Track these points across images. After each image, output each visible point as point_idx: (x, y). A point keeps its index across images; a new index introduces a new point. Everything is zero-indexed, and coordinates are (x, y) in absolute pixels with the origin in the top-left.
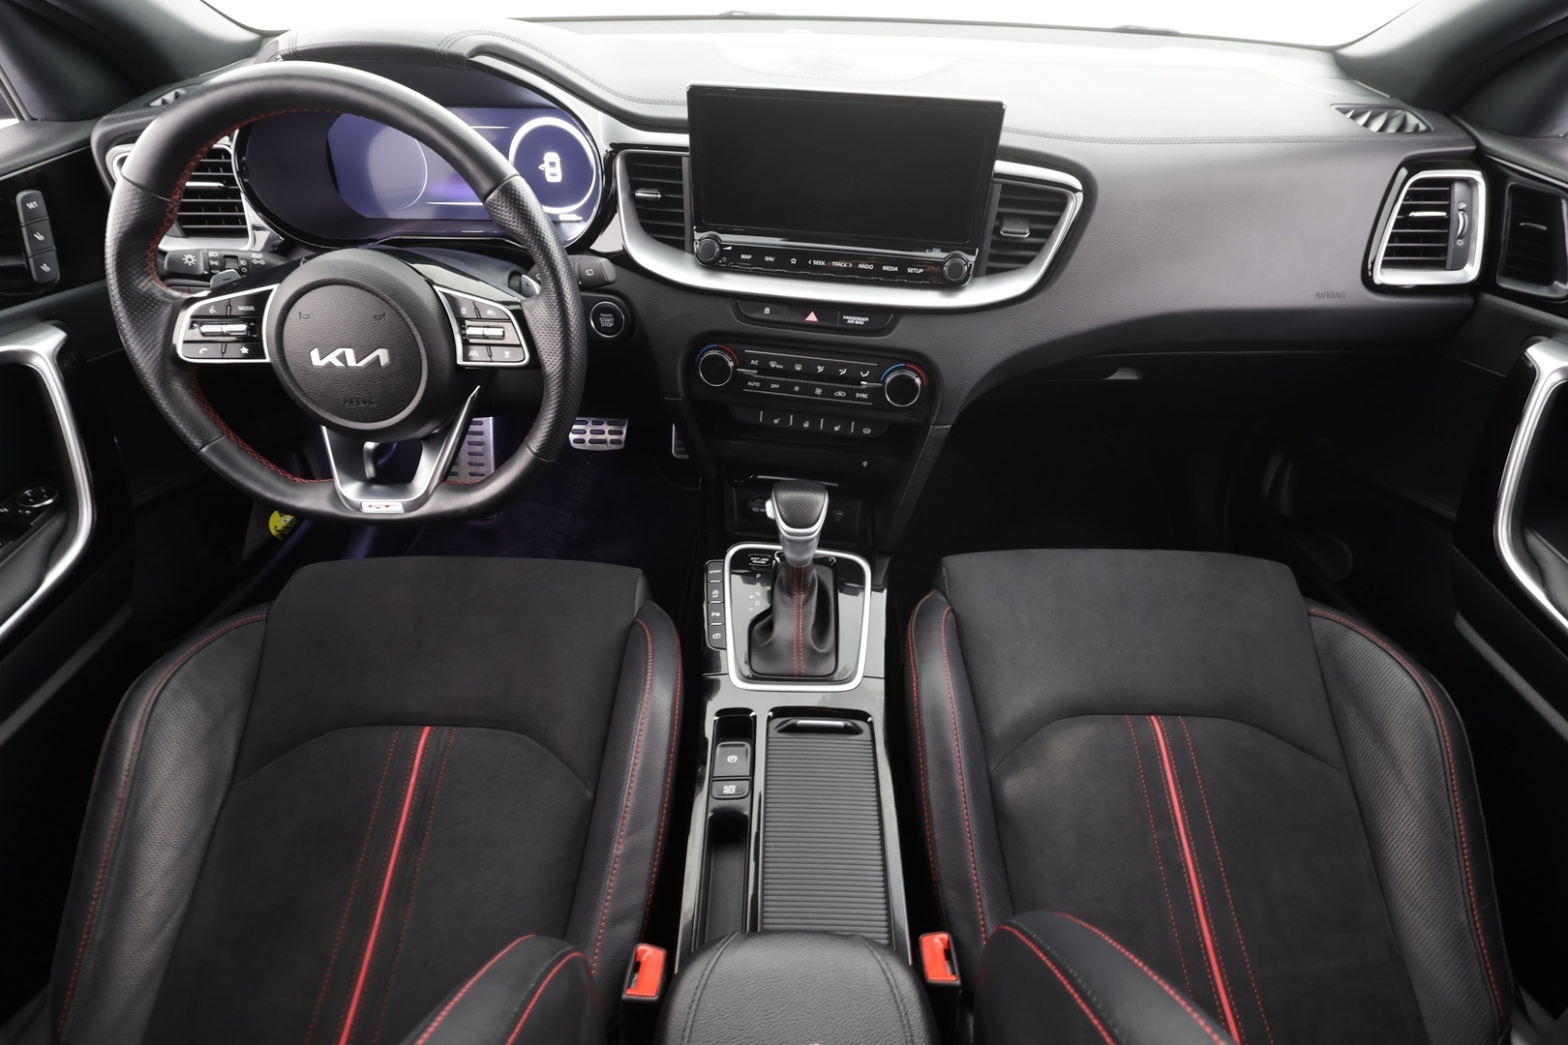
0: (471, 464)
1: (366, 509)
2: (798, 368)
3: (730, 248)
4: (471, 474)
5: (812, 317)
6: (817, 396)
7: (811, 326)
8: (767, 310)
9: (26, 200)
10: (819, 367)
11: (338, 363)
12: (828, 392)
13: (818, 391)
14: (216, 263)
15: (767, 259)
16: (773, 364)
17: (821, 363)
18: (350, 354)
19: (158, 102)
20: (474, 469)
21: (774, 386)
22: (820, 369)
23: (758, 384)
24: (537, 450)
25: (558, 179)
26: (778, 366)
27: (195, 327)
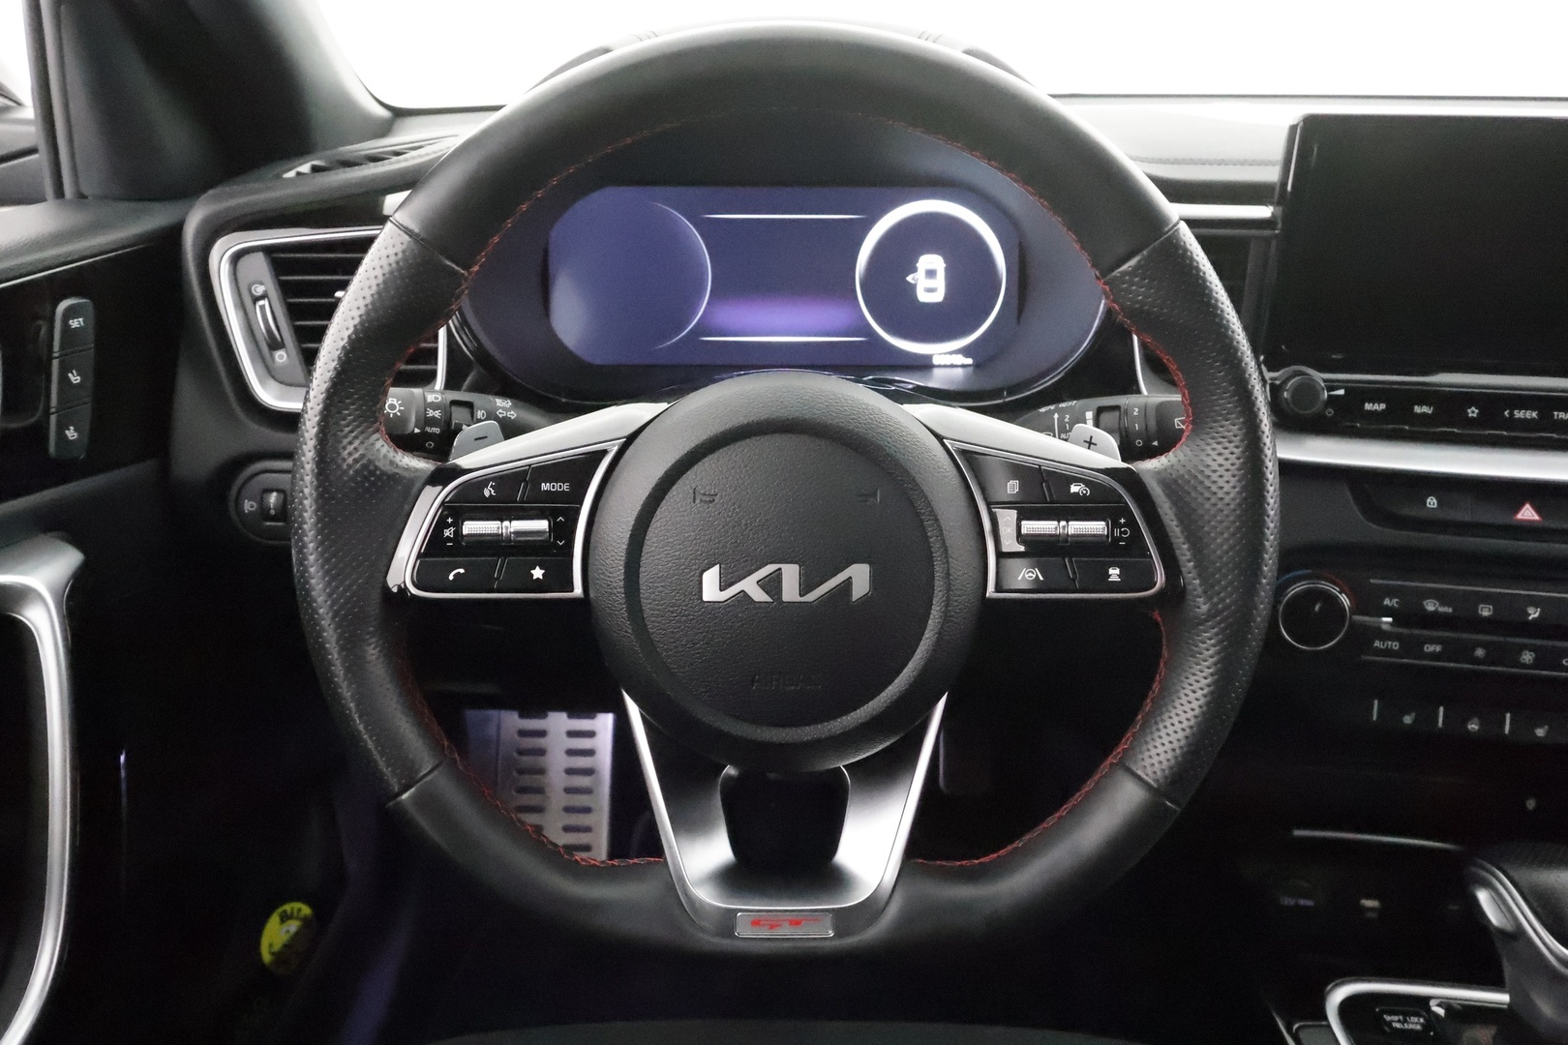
0: (568, 810)
1: (744, 930)
2: (1486, 611)
3: (1341, 392)
4: (567, 829)
5: (1528, 513)
6: (1524, 666)
7: (1527, 530)
8: (1431, 502)
9: (71, 313)
10: (1531, 610)
11: (759, 595)
12: (1549, 658)
13: (1527, 657)
14: (437, 414)
15: (1417, 409)
16: (1431, 606)
17: (1535, 602)
18: (791, 574)
19: (291, 174)
20: (574, 820)
21: (1429, 648)
22: (1534, 614)
23: (1395, 645)
24: (1157, 781)
25: (938, 297)
26: (1442, 609)
27: (448, 526)
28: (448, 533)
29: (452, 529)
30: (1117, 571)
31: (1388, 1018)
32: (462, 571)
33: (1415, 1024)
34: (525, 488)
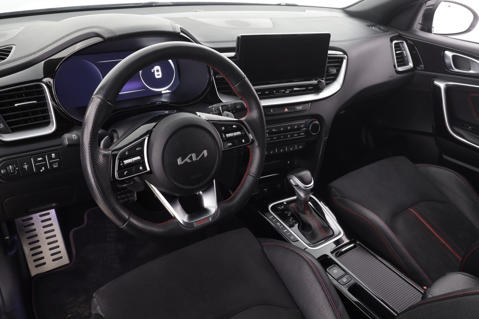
1: (195, 225)
2: (282, 129)
5: (286, 110)
6: (289, 138)
7: (287, 113)
8: (272, 111)
11: (189, 161)
12: (292, 136)
13: (289, 136)
15: (266, 92)
17: (289, 126)
18: (194, 155)
21: (275, 138)
22: (289, 128)
23: (269, 139)
24: (256, 175)
25: (160, 76)
26: (275, 130)
27: (121, 163)
28: (121, 164)
29: (122, 163)
30: (244, 140)
31: (278, 208)
32: (127, 172)
33: (283, 207)
34: (133, 151)
